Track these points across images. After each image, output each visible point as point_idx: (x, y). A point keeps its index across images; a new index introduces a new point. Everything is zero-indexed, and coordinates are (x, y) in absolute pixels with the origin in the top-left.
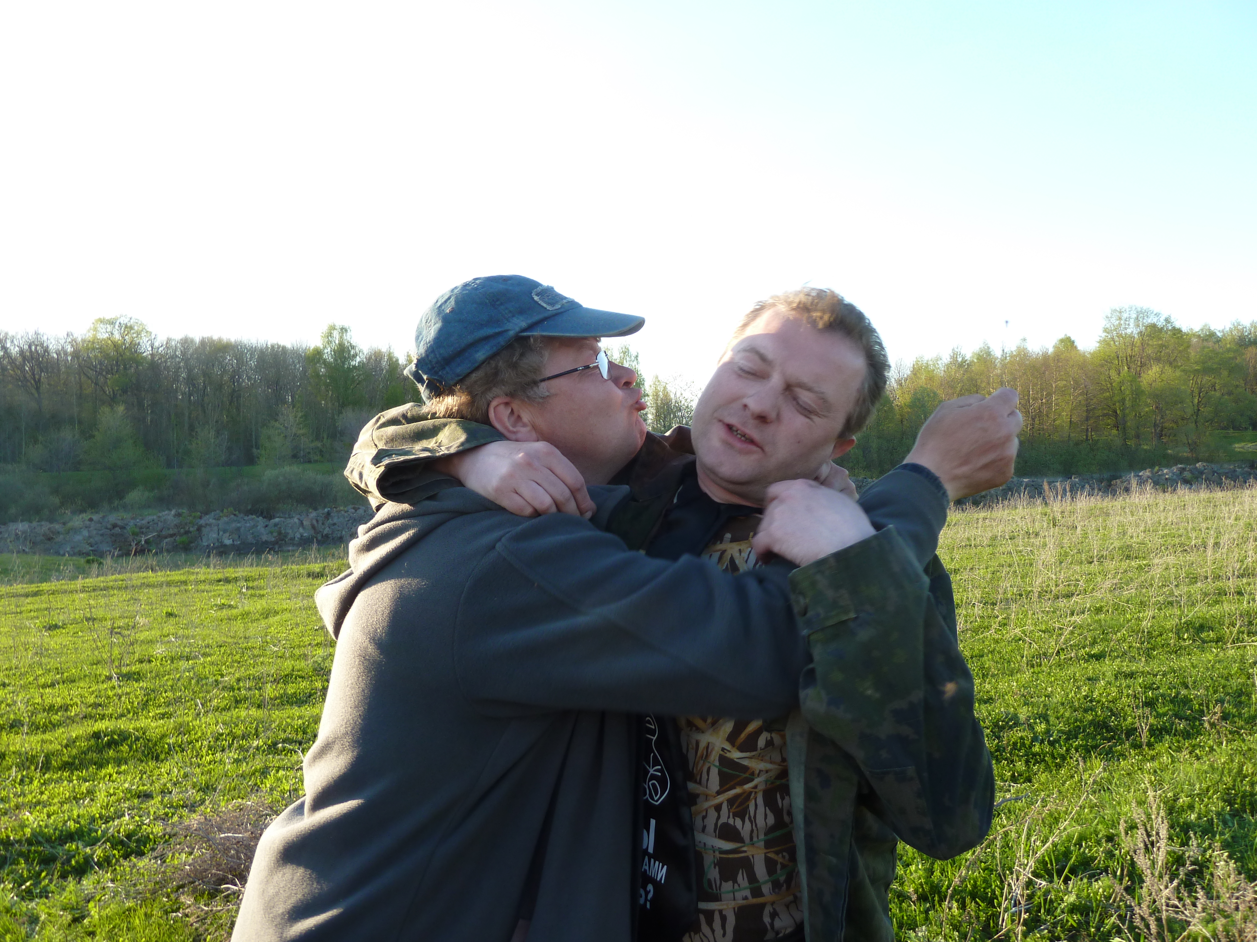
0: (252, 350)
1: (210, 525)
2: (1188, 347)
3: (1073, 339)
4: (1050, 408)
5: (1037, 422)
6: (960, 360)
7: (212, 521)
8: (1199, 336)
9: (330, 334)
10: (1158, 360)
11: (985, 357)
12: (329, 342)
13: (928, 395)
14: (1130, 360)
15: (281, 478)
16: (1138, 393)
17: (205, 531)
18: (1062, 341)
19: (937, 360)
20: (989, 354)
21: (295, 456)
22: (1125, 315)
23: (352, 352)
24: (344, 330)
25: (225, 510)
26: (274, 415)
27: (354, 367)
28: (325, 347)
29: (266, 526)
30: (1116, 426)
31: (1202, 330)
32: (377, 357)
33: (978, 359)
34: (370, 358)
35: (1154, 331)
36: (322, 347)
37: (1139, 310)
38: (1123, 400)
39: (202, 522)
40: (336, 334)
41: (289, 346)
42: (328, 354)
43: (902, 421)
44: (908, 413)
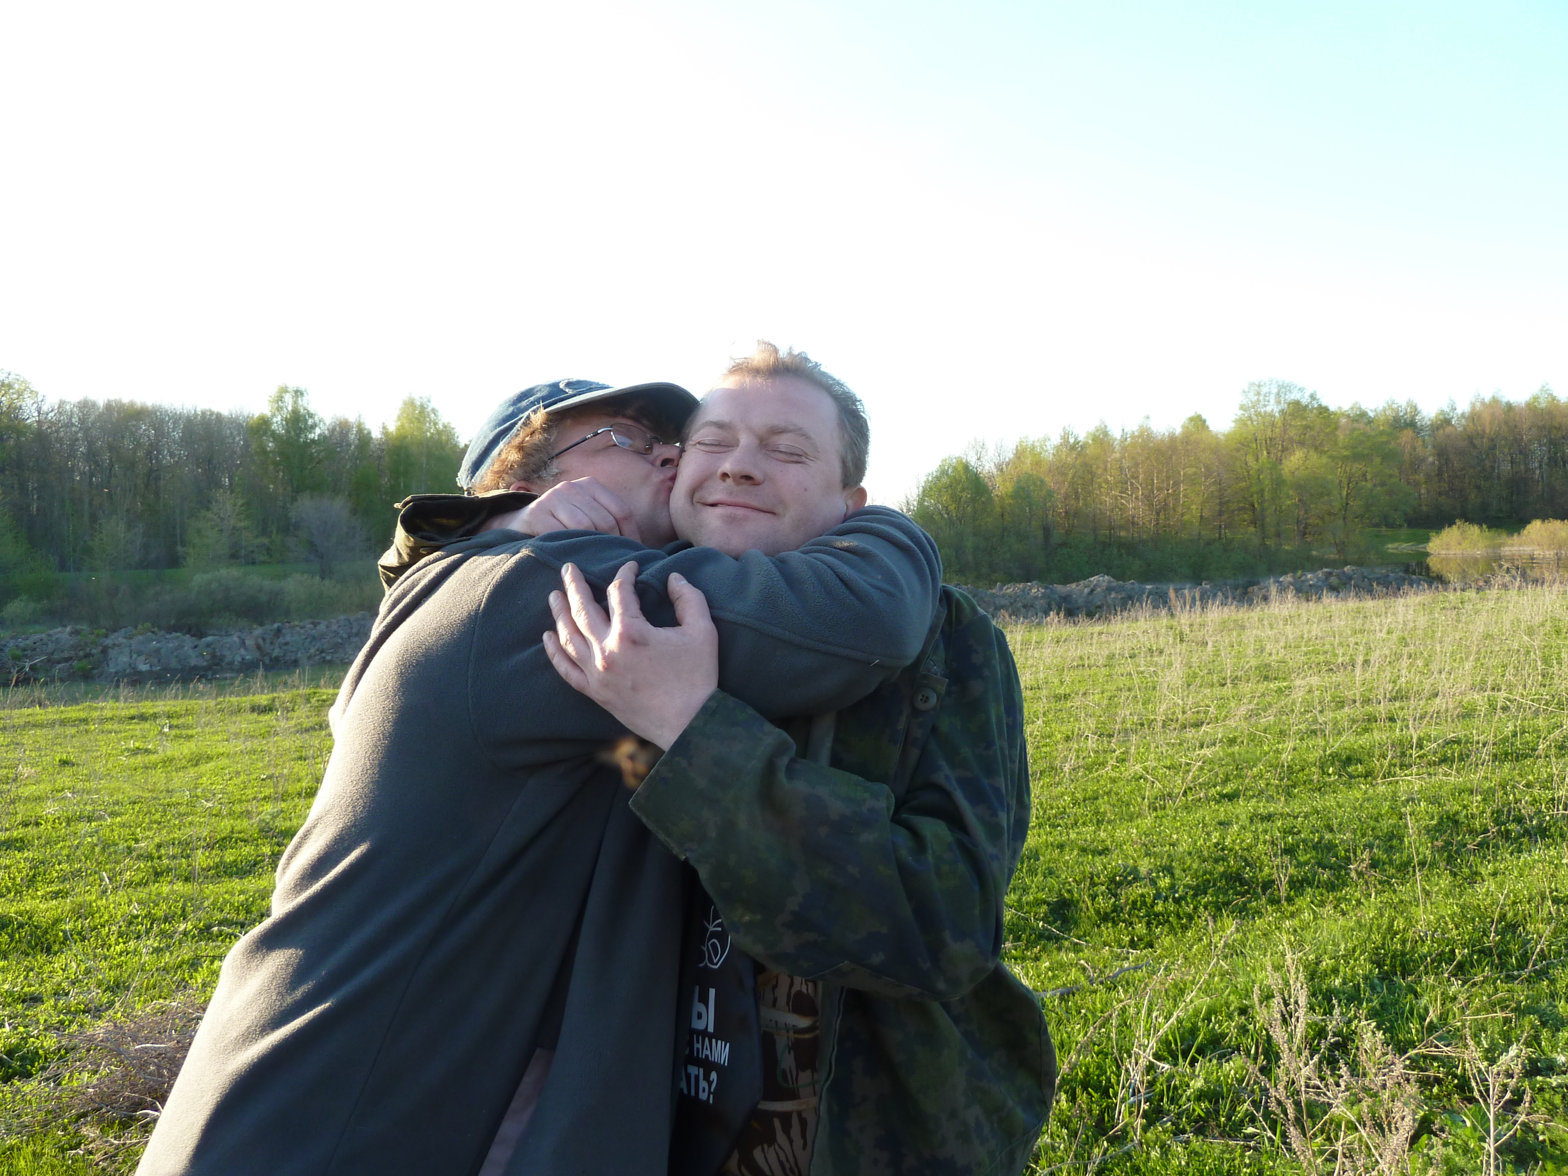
0: (176, 418)
1: (119, 645)
2: (1336, 429)
3: (1204, 417)
4: (1177, 500)
5: (1162, 516)
6: (1072, 441)
7: (121, 640)
8: (1348, 416)
9: (280, 399)
10: (1302, 443)
11: (1101, 438)
12: (279, 409)
13: (1034, 483)
14: (1270, 443)
15: (214, 585)
16: (1279, 483)
17: (112, 653)
18: (1191, 419)
19: (1045, 441)
20: (1106, 434)
21: (234, 556)
22: (1264, 390)
23: (310, 422)
24: (298, 393)
25: (140, 627)
26: (205, 503)
27: (313, 441)
28: (274, 415)
29: (196, 647)
30: (1254, 523)
31: (1352, 408)
32: (343, 428)
33: (1093, 440)
34: (334, 430)
35: (1297, 409)
36: (269, 414)
37: (1281, 383)
38: (1261, 492)
39: (108, 642)
40: (288, 399)
41: (225, 412)
42: (277, 424)
43: (1003, 515)
44: (1010, 505)
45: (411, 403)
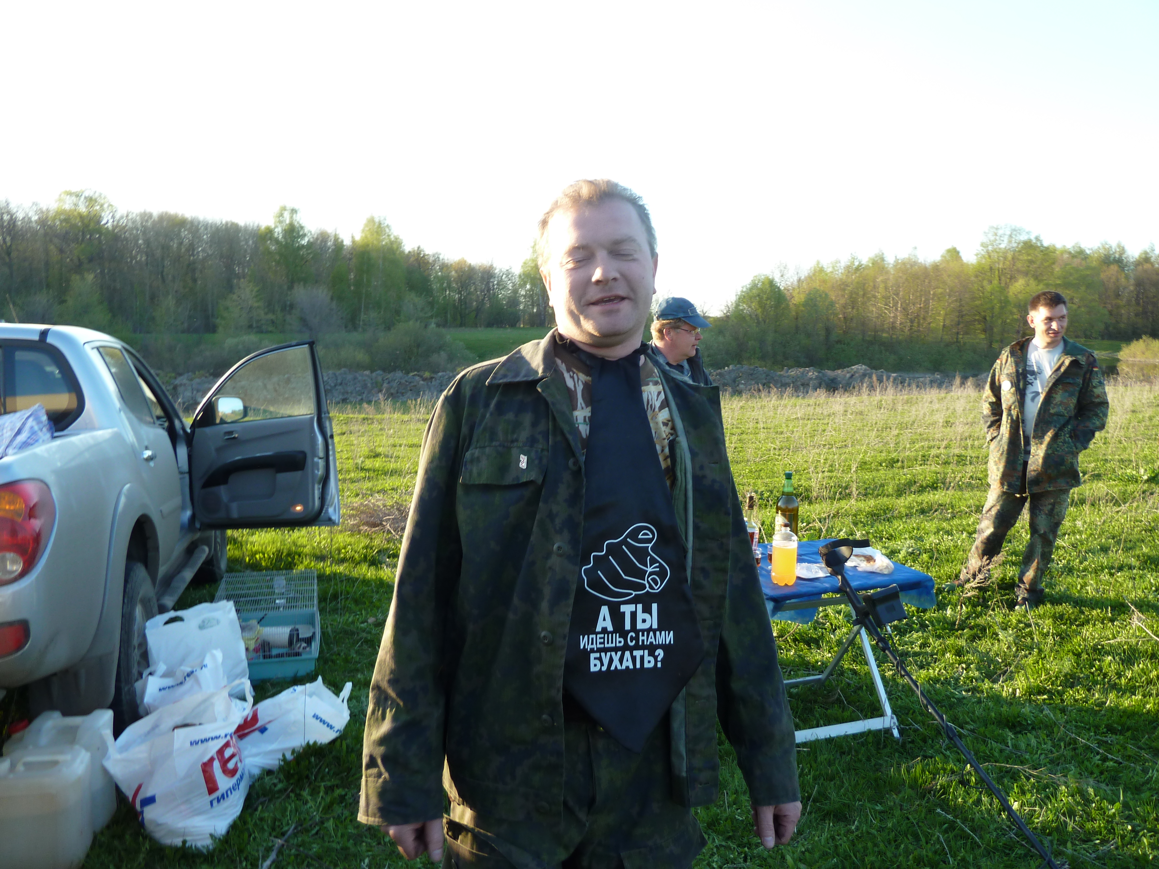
0: (206, 226)
1: (185, 385)
2: (1054, 263)
3: (958, 249)
4: (927, 312)
5: (915, 324)
6: (857, 263)
7: (185, 381)
8: (1070, 253)
9: (281, 215)
10: (1026, 274)
11: (878, 264)
12: (280, 222)
13: (820, 296)
14: (1002, 273)
15: (240, 347)
16: (1005, 303)
17: (180, 389)
18: (949, 251)
19: (836, 263)
20: (883, 259)
21: (250, 327)
22: (1000, 232)
23: (301, 233)
24: (294, 211)
25: (197, 373)
26: (229, 287)
27: (303, 246)
28: (276, 227)
30: (984, 331)
31: (1074, 247)
32: (323, 237)
33: (873, 264)
34: (317, 239)
35: (1029, 246)
36: (273, 226)
37: (1013, 227)
38: (993, 308)
39: (177, 382)
40: (287, 215)
41: (242, 223)
42: (278, 232)
43: (797, 319)
44: (802, 311)
45: (371, 221)
